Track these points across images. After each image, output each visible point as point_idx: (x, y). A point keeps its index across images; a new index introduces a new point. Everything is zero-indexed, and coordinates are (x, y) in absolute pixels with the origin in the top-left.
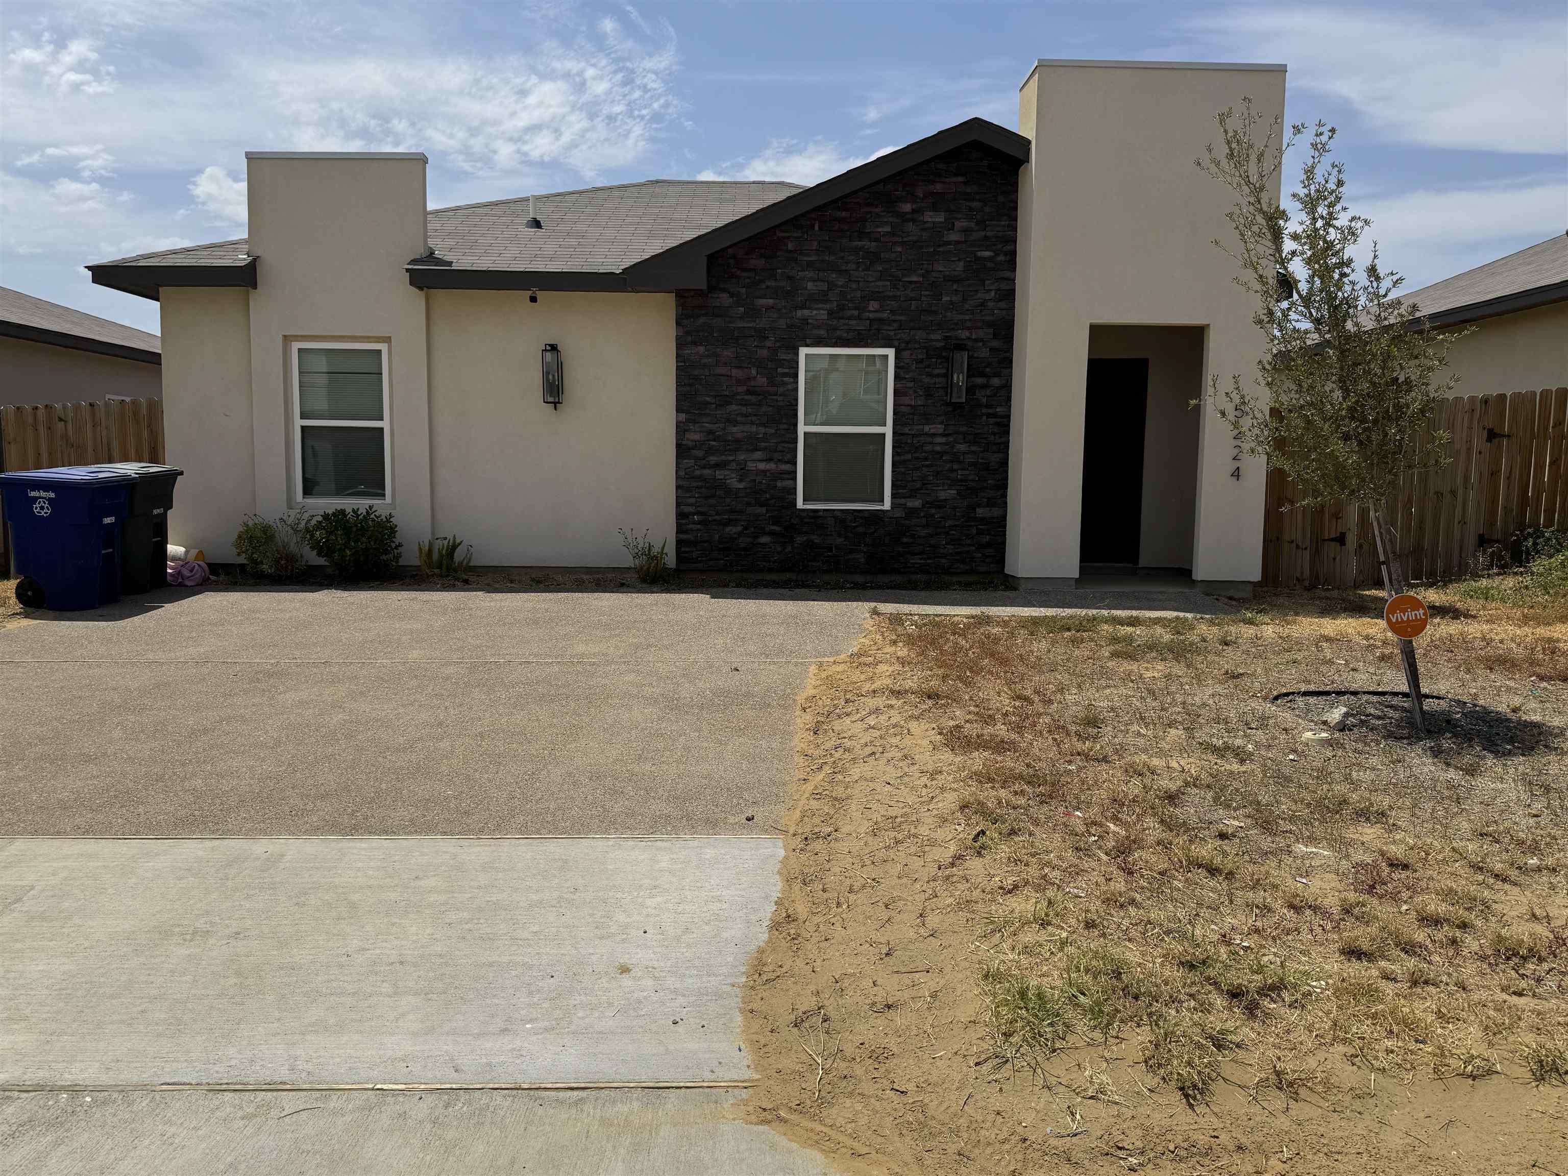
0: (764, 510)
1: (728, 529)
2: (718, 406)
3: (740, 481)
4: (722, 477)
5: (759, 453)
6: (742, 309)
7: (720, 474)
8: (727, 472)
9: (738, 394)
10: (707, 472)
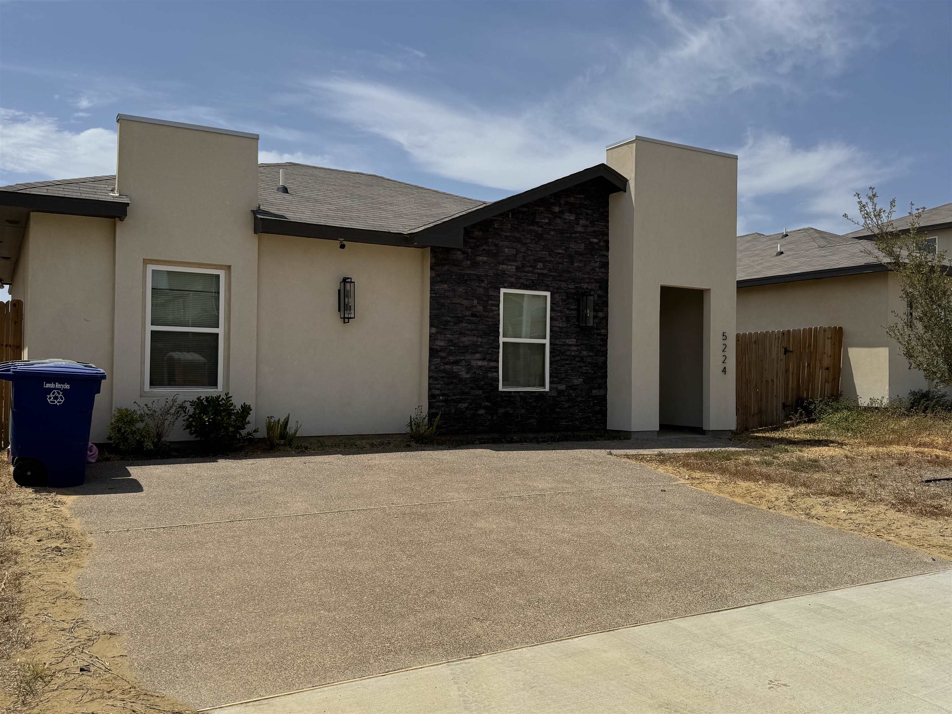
0: (480, 392)
1: (460, 405)
2: (455, 324)
3: (467, 373)
4: (457, 370)
5: (478, 355)
6: (469, 262)
7: (455, 368)
8: (460, 367)
9: (466, 316)
10: (448, 367)
